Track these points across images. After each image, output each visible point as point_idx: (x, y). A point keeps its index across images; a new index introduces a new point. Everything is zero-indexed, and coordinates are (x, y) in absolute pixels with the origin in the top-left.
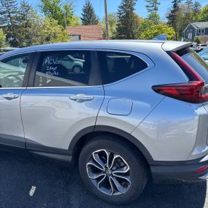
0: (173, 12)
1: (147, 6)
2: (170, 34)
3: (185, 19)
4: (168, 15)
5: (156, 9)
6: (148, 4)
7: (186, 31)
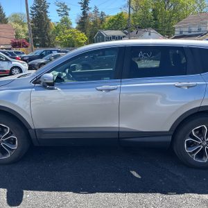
0: (82, 18)
1: (58, 11)
2: (83, 40)
3: (93, 26)
4: (78, 21)
5: (67, 14)
6: (58, 8)
7: (96, 38)
